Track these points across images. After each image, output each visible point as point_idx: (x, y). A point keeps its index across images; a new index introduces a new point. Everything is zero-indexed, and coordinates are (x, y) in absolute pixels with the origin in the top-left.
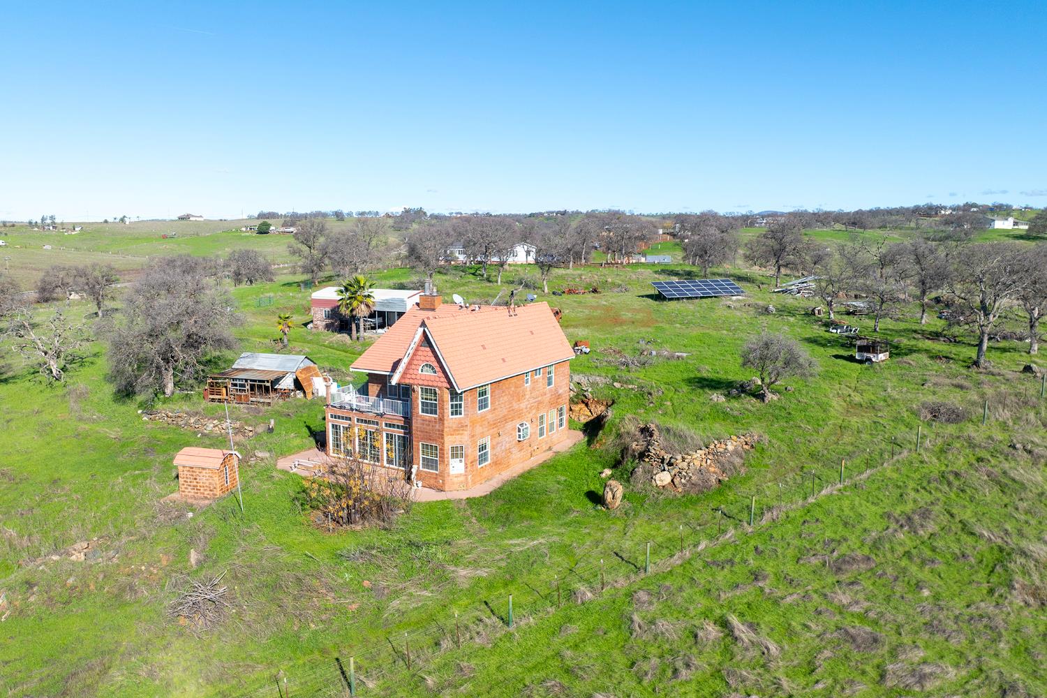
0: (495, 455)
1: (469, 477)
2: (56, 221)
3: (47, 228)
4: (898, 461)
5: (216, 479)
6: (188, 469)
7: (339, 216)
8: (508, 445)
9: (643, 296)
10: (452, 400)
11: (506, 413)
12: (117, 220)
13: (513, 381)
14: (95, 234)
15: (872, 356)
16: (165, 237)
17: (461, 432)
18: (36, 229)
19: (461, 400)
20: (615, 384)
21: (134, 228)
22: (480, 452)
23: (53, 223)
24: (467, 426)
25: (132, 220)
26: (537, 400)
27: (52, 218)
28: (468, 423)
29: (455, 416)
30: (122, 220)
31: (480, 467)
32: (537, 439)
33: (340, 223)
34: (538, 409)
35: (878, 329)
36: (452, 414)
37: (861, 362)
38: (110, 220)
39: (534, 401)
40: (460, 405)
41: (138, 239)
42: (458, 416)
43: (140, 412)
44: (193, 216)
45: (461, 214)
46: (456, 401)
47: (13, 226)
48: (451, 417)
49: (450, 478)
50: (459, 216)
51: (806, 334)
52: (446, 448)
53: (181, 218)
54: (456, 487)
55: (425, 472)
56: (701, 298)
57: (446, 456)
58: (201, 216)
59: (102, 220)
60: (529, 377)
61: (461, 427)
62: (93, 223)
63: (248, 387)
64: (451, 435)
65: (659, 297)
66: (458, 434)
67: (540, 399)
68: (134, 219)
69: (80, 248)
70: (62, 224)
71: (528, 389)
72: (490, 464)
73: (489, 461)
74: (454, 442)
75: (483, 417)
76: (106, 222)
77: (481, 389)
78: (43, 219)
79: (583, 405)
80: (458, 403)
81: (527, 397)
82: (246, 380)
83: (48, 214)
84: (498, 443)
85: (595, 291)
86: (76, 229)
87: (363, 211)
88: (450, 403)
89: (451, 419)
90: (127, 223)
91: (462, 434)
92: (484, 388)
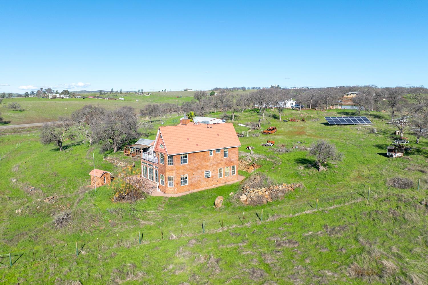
0: (191, 182)
1: (176, 189)
2: (143, 91)
3: (140, 94)
4: (354, 203)
5: (100, 181)
6: (93, 176)
7: (244, 89)
8: (199, 179)
9: (321, 123)
10: (169, 159)
11: (198, 166)
12: (163, 91)
13: (202, 154)
14: (155, 95)
15: (393, 154)
16: (178, 97)
17: (172, 171)
18: (136, 94)
19: (172, 159)
20: (267, 159)
21: (168, 94)
22: (181, 180)
23: (142, 92)
24: (174, 169)
25: (168, 91)
26: (217, 162)
27: (142, 90)
28: (175, 168)
29: (170, 165)
30: (165, 91)
31: (181, 186)
32: (218, 178)
33: (243, 92)
34: (218, 166)
35: (418, 142)
36: (169, 164)
37: (388, 157)
38: (161, 91)
39: (215, 162)
40: (172, 161)
41: (168, 98)
42: (171, 165)
43: (103, 157)
44: (189, 89)
45: (296, 88)
46: (170, 159)
47: (130, 93)
48: (168, 165)
49: (168, 189)
50: (295, 89)
51: (380, 143)
52: (166, 177)
53: (185, 90)
54: (170, 192)
55: (161, 185)
56: (348, 125)
57: (166, 180)
58: (192, 90)
59: (158, 91)
60: (212, 153)
61: (172, 169)
62: (155, 92)
63: (135, 151)
64: (168, 172)
65: (327, 124)
66: (171, 172)
67: (219, 162)
68: (169, 91)
69: (149, 101)
70: (145, 92)
71: (211, 157)
72: (188, 185)
73: (188, 184)
74: (170, 175)
75: (184, 167)
76: (159, 91)
77: (183, 155)
78: (139, 91)
79: (253, 167)
80: (171, 160)
81: (211, 160)
82: (135, 148)
83: (140, 89)
84: (193, 178)
85: (303, 121)
86: (149, 94)
87: (254, 87)
88: (168, 160)
89: (168, 166)
90: (166, 92)
91: (172, 172)
92: (186, 155)
